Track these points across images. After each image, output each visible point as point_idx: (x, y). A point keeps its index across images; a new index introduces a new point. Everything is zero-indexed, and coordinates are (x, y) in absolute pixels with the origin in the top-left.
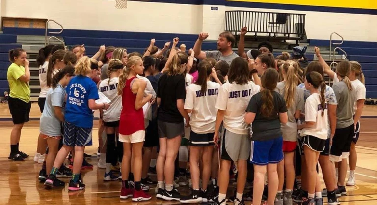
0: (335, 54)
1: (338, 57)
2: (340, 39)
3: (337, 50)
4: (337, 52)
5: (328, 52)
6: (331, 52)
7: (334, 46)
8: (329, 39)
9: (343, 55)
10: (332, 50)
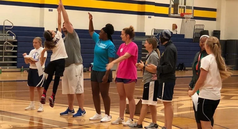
0: (8, 36)
1: (10, 38)
2: (11, 25)
3: (9, 33)
4: (9, 34)
5: (2, 34)
6: (4, 34)
7: (6, 30)
8: (3, 25)
9: (14, 37)
10: (5, 33)
